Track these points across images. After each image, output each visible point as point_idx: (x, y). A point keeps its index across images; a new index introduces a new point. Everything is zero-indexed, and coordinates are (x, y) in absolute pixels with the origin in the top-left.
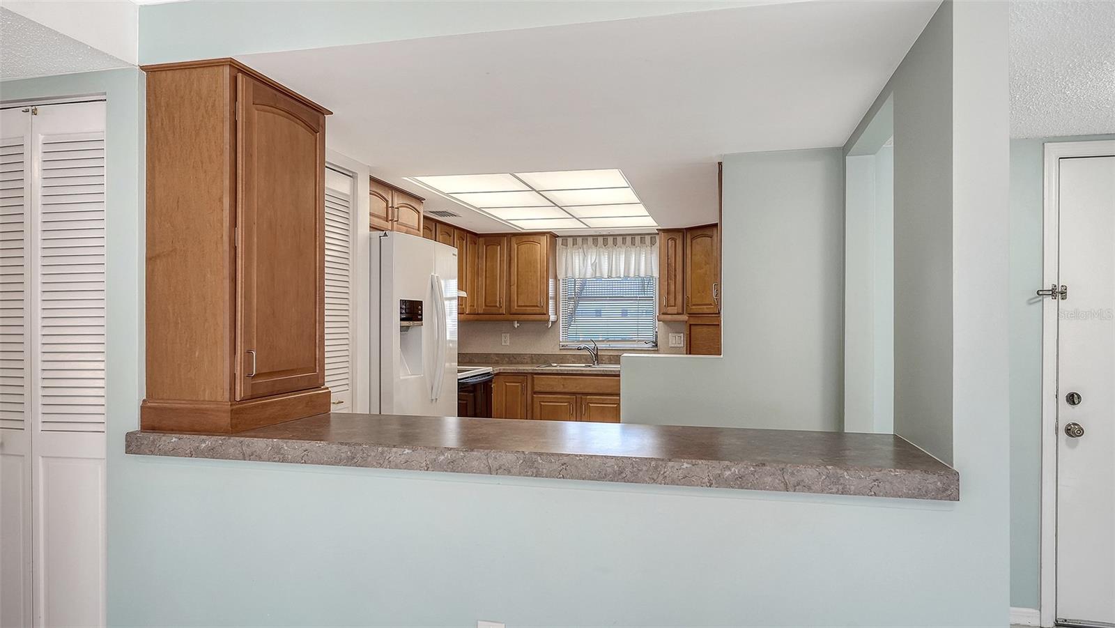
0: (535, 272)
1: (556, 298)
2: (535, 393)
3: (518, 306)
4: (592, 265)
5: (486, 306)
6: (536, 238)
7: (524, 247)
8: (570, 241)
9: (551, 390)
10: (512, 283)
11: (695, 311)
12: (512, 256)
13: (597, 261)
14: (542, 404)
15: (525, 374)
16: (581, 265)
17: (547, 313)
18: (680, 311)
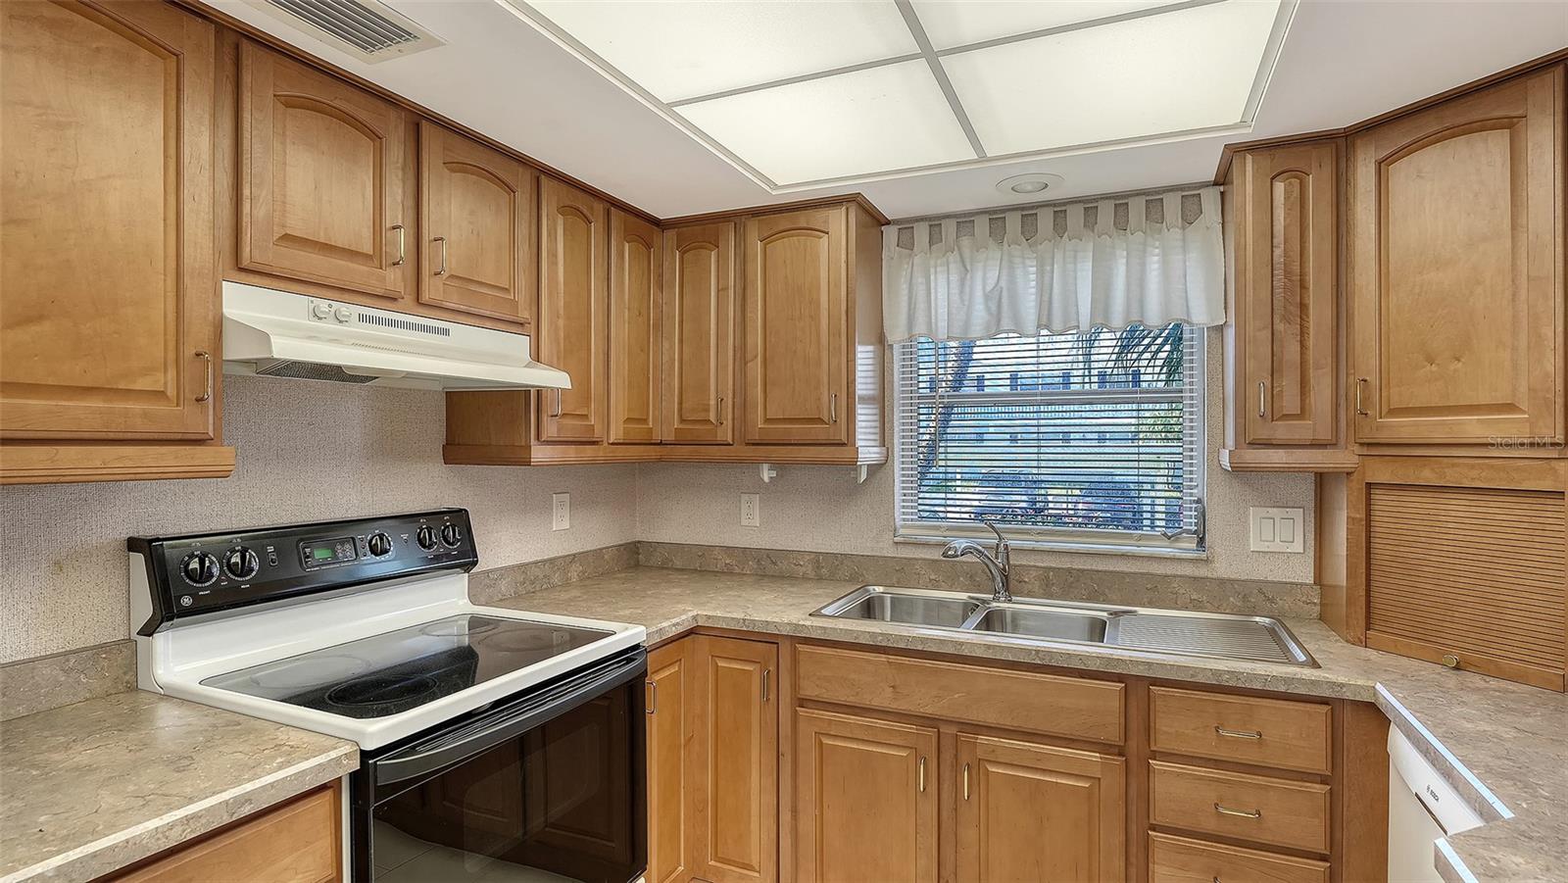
0: (815, 318)
1: (881, 400)
2: (802, 702)
3: (767, 420)
4: (987, 297)
5: (682, 421)
6: (818, 217)
7: (782, 247)
8: (921, 233)
9: (852, 700)
10: (749, 356)
11: (1384, 436)
12: (750, 277)
13: (1003, 283)
14: (826, 741)
15: (769, 639)
16: (955, 298)
17: (848, 442)
18: (1325, 435)
